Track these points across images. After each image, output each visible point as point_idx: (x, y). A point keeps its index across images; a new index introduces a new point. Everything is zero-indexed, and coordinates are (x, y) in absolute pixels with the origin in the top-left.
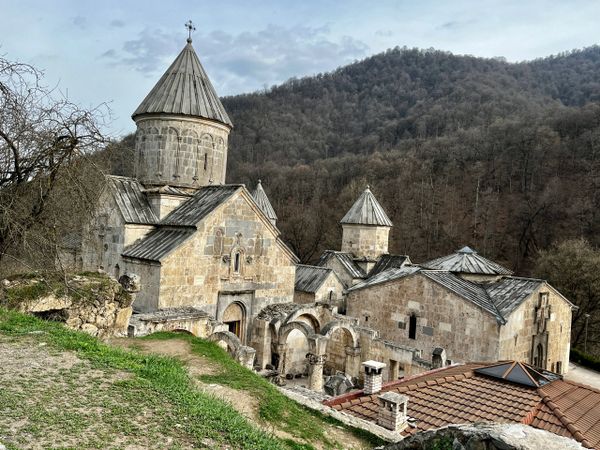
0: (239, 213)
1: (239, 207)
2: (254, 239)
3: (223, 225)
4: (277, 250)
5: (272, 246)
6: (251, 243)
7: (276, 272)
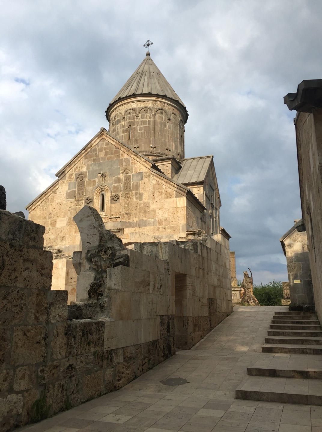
0: (102, 154)
1: (101, 150)
2: (122, 176)
3: (84, 169)
4: (154, 182)
5: (146, 180)
6: (119, 180)
7: (153, 206)
